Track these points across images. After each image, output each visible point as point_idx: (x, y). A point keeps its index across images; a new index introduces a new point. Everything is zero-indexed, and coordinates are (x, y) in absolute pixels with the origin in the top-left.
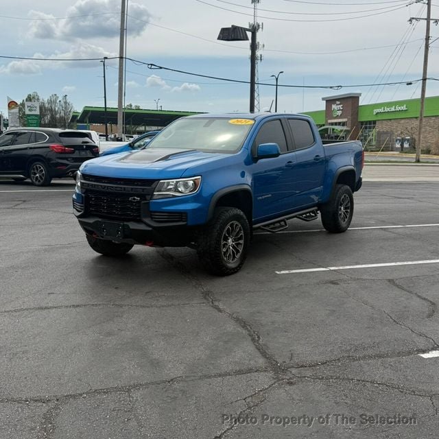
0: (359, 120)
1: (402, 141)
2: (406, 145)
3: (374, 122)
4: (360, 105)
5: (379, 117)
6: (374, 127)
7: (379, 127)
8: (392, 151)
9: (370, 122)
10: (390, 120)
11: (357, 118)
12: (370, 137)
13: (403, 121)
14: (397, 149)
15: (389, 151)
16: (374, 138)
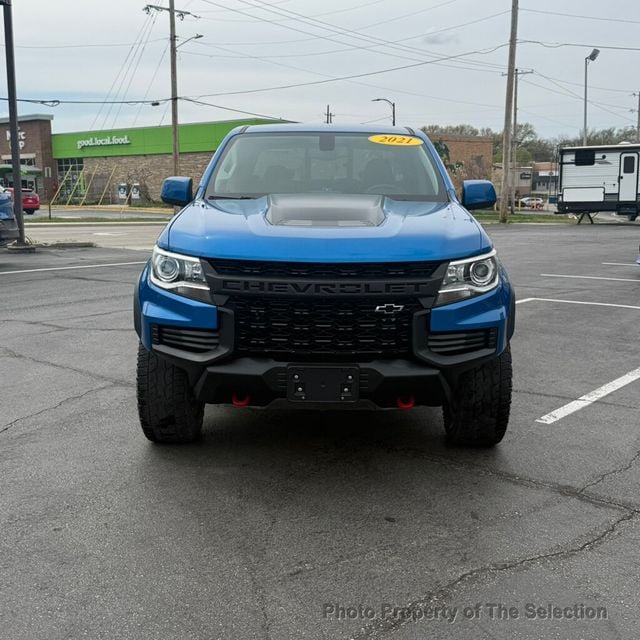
0: (55, 157)
1: (128, 189)
2: (135, 195)
3: (80, 160)
4: (53, 132)
5: (87, 153)
6: (81, 168)
7: (89, 168)
8: (113, 203)
9: (73, 160)
10: (106, 157)
11: (51, 154)
12: (77, 184)
13: (124, 160)
14: (122, 202)
15: (109, 203)
16: (82, 183)
